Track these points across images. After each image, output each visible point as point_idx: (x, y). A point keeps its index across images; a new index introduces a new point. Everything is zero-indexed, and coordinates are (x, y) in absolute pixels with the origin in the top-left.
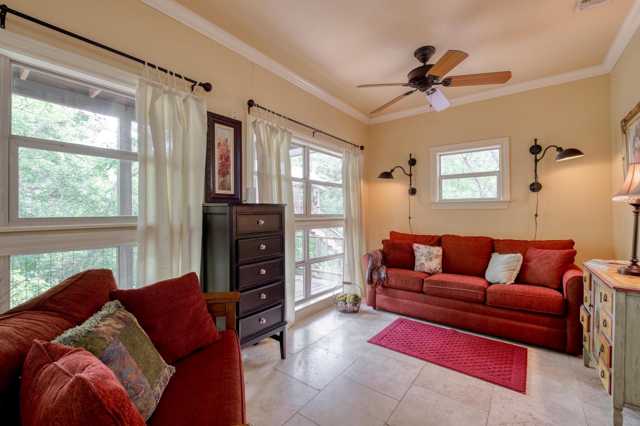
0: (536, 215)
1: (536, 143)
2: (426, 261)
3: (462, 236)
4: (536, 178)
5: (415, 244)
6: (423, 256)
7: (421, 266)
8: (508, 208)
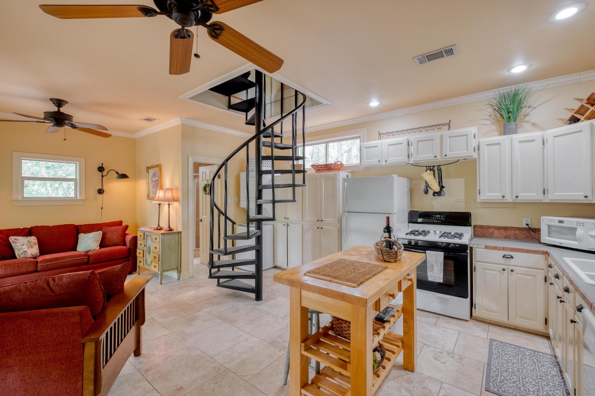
0: (102, 208)
1: (102, 165)
2: (28, 248)
3: (50, 225)
4: (102, 186)
5: (12, 237)
6: (25, 245)
7: (24, 253)
8: (83, 204)
